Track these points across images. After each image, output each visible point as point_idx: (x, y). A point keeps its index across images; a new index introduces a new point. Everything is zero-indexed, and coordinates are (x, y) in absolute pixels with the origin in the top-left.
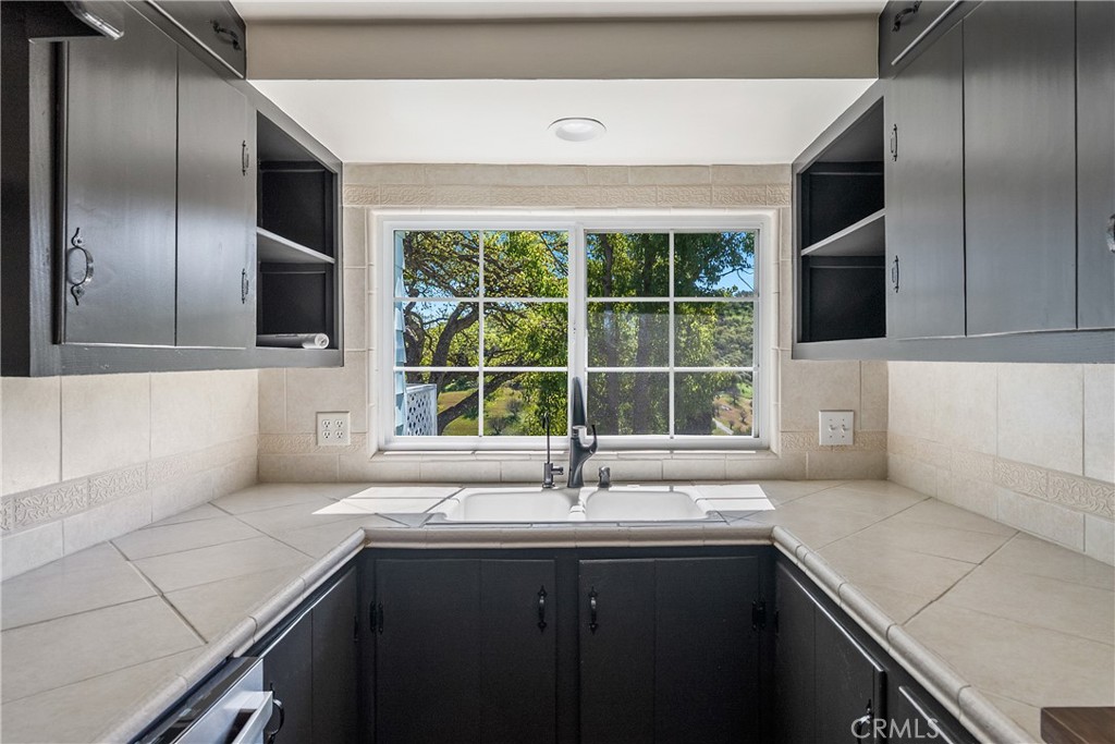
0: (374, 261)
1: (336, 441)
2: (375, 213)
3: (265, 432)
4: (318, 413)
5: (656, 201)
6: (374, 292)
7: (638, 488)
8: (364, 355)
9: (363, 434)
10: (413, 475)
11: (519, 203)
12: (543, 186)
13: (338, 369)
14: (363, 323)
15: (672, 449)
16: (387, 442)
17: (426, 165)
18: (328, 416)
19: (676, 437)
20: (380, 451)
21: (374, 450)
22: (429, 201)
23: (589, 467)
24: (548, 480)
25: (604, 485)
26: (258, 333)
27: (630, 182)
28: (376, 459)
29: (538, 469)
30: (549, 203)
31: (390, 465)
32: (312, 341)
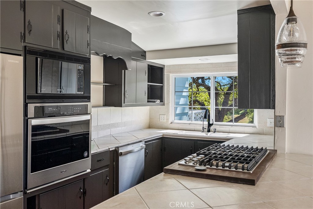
0: (171, 84)
1: (163, 120)
2: (171, 75)
3: (150, 118)
4: (160, 115)
5: (228, 70)
6: (170, 91)
7: (222, 133)
8: (168, 103)
9: (168, 119)
10: (177, 129)
11: (199, 72)
12: (204, 68)
13: (164, 106)
14: (168, 97)
15: (232, 126)
16: (173, 121)
17: (180, 65)
18: (161, 115)
19: (234, 123)
20: (171, 123)
21: (170, 123)
22: (181, 72)
23: (212, 128)
24: (203, 130)
25: (215, 132)
26: (148, 99)
27: (223, 66)
28: (171, 124)
29: (201, 128)
30: (205, 71)
31: (173, 126)
32: (157, 101)
